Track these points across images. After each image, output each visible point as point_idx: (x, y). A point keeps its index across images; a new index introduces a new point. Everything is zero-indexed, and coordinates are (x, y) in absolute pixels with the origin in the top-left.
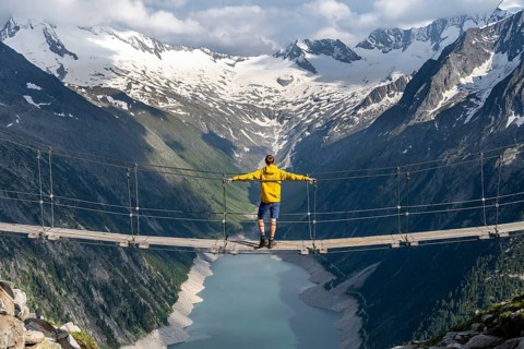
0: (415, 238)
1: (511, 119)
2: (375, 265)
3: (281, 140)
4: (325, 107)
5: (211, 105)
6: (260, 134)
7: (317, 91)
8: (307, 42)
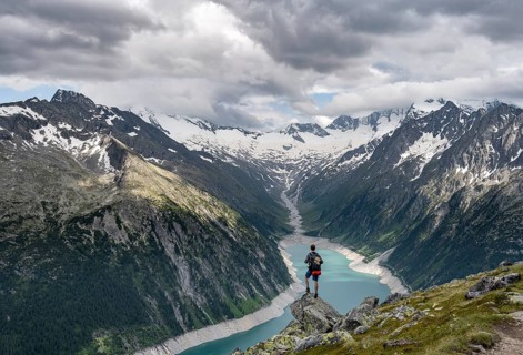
2: (392, 250)
3: (290, 182)
4: (314, 162)
5: (248, 161)
6: (277, 177)
7: (307, 153)
8: (297, 124)
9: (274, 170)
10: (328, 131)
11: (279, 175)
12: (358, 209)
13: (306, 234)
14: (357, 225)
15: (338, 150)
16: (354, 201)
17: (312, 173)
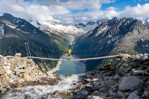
0: (87, 59)
1: (109, 36)
3: (74, 39)
4: (81, 34)
5: (63, 33)
7: (79, 31)
9: (70, 36)
10: (86, 25)
16: (85, 45)
17: (80, 37)
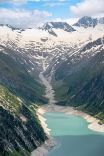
3: (46, 65)
5: (15, 49)
6: (37, 62)
7: (59, 44)
8: (52, 23)
9: (34, 57)
10: (75, 27)
11: (38, 60)
12: (96, 85)
13: (57, 104)
14: (95, 97)
15: (81, 42)
16: (93, 80)
17: (63, 59)
